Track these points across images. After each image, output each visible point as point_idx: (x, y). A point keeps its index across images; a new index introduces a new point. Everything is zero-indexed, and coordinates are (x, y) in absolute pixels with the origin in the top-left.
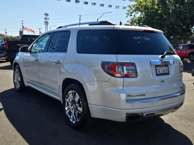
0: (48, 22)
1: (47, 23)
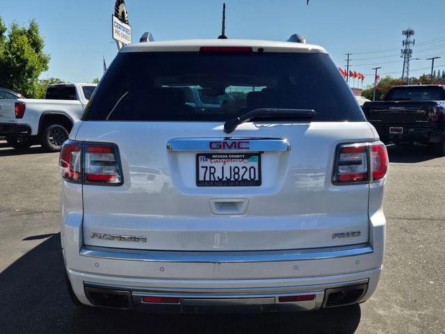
0: (410, 51)
1: (407, 53)
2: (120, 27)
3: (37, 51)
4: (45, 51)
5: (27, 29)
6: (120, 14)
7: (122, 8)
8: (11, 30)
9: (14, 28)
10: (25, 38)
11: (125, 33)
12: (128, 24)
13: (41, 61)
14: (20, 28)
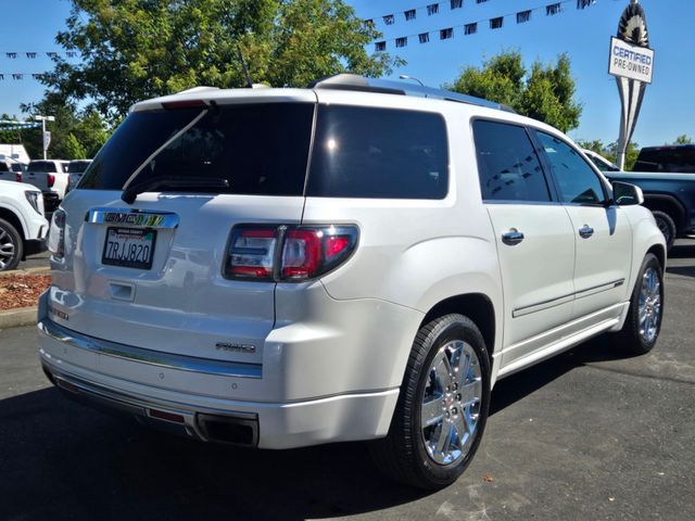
2: (626, 54)
3: (562, 100)
4: (574, 100)
5: (553, 69)
6: (629, 32)
7: (634, 22)
8: (531, 73)
9: (536, 69)
10: (547, 83)
11: (638, 62)
12: (647, 47)
13: (565, 116)
14: (544, 69)
